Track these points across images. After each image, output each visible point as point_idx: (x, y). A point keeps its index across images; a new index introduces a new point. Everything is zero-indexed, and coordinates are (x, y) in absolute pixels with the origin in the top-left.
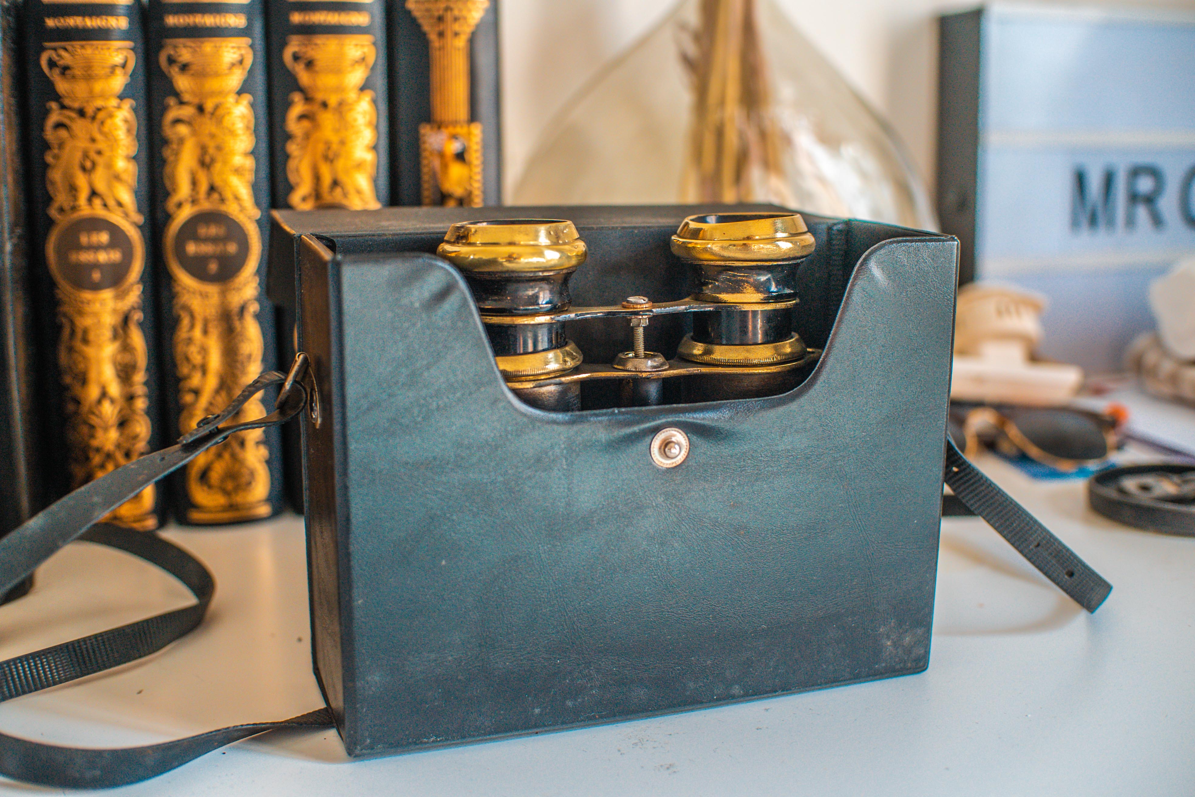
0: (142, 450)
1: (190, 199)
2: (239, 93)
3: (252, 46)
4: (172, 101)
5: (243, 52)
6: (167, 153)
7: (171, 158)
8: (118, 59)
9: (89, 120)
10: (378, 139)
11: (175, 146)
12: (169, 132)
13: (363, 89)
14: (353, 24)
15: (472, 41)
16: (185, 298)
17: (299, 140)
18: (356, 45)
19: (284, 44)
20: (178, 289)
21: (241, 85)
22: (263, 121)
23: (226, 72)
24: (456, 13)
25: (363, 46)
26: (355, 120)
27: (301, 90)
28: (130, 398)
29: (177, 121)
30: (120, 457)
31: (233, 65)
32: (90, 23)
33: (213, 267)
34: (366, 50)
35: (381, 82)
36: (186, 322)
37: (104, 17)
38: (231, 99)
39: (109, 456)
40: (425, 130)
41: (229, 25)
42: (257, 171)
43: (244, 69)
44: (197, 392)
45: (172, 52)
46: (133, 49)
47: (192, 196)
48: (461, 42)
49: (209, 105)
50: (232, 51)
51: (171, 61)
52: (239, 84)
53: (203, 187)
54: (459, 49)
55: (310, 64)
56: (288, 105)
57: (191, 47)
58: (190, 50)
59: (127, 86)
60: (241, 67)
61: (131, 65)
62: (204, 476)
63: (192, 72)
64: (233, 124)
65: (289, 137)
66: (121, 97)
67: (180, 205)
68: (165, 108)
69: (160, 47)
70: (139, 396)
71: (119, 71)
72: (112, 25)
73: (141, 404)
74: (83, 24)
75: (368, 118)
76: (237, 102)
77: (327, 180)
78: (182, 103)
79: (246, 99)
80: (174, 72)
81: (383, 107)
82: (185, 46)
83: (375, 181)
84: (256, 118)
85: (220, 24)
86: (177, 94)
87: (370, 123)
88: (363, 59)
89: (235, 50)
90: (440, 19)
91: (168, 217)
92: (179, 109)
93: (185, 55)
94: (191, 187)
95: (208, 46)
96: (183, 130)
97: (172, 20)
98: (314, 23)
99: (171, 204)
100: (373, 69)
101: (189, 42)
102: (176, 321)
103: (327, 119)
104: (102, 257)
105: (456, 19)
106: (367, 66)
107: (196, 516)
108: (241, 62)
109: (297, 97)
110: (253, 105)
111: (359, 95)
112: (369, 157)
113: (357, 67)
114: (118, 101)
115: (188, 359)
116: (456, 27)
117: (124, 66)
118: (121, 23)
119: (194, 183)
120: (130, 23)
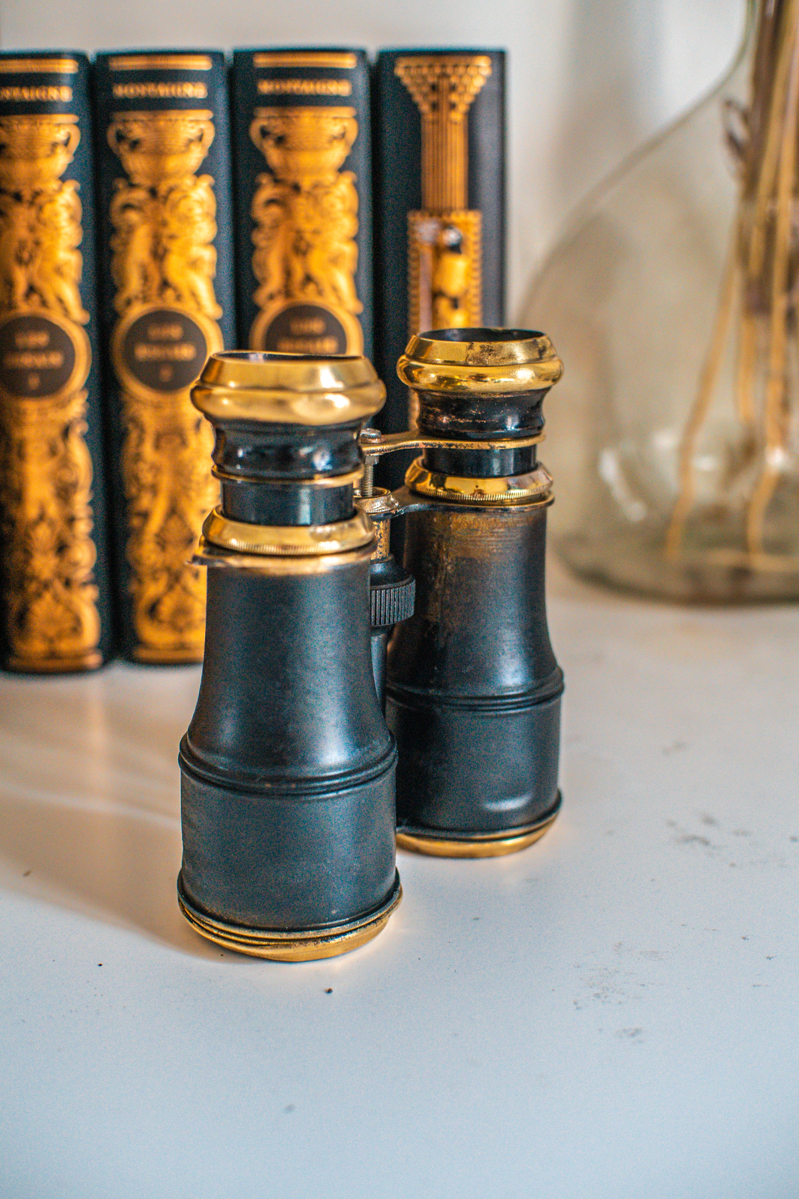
0: (84, 580)
1: (141, 296)
2: (198, 174)
3: (213, 121)
4: (121, 184)
5: (202, 126)
6: (115, 243)
7: (120, 249)
8: (61, 135)
9: (26, 205)
10: (360, 228)
11: (124, 235)
12: (116, 218)
13: (342, 170)
14: (332, 94)
15: (471, 114)
16: (135, 409)
17: (266, 230)
18: (335, 118)
19: (251, 118)
20: (126, 398)
21: (200, 164)
22: (226, 206)
23: (183, 149)
24: (454, 80)
25: (342, 119)
26: (332, 206)
27: (270, 171)
28: (71, 521)
29: (127, 207)
30: (58, 586)
31: (191, 141)
32: (28, 94)
33: (166, 374)
34: (346, 123)
35: (363, 162)
36: (134, 436)
37: (44, 88)
38: (188, 181)
39: (46, 585)
40: (414, 217)
41: (187, 95)
42: (218, 264)
43: (203, 146)
44: (145, 516)
45: (121, 127)
46: (77, 124)
47: (143, 292)
48: (458, 116)
49: (163, 188)
50: (190, 125)
51: (120, 137)
52: (198, 163)
53: (156, 282)
54: (456, 124)
55: (281, 141)
56: (255, 187)
57: (142, 121)
58: (140, 124)
59: (70, 167)
60: (200, 144)
61: (75, 143)
62: (153, 610)
63: (143, 149)
64: (190, 210)
65: (255, 225)
66: (63, 179)
67: (129, 303)
68: (113, 192)
69: (109, 122)
70: (81, 519)
71: (60, 150)
72: (52, 98)
73: (83, 527)
74: (20, 95)
75: (348, 204)
76: (195, 185)
77: (298, 275)
78: (132, 186)
79: (206, 181)
80: (124, 149)
81: (366, 190)
82: (135, 121)
83: (356, 278)
84: (218, 203)
85: (177, 95)
86: (126, 175)
87: (349, 211)
88: (343, 135)
89: (193, 124)
90: (434, 88)
91: (117, 316)
92: (129, 192)
93: (137, 131)
94: (142, 281)
95: (163, 120)
96: (133, 216)
97: (120, 91)
98: (286, 92)
99: (119, 301)
100: (354, 147)
101: (141, 116)
102: (124, 435)
103: (301, 205)
104: (41, 361)
105: (453, 88)
106: (347, 143)
107: (143, 654)
108: (200, 138)
109: (265, 179)
110: (214, 188)
111: (338, 177)
112: (349, 250)
113: (335, 143)
114: (60, 183)
115: (137, 478)
116: (454, 98)
117: (66, 143)
118: (65, 94)
119: (145, 278)
120: (73, 94)
